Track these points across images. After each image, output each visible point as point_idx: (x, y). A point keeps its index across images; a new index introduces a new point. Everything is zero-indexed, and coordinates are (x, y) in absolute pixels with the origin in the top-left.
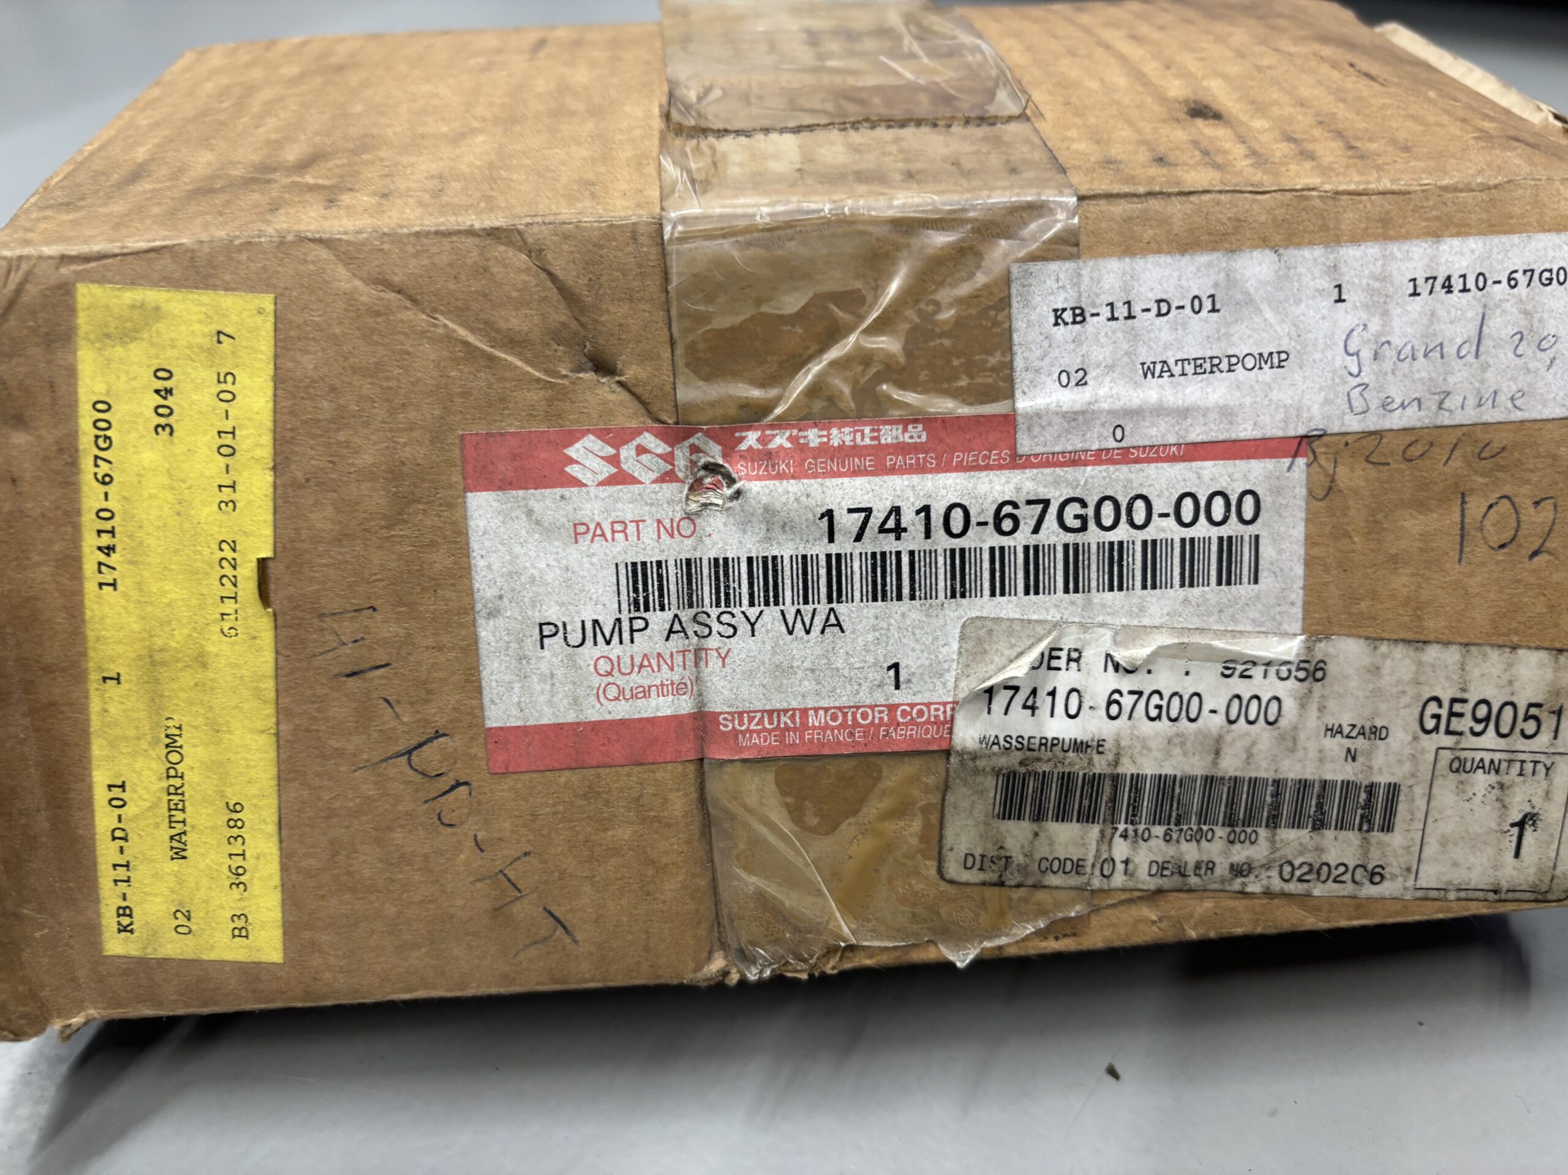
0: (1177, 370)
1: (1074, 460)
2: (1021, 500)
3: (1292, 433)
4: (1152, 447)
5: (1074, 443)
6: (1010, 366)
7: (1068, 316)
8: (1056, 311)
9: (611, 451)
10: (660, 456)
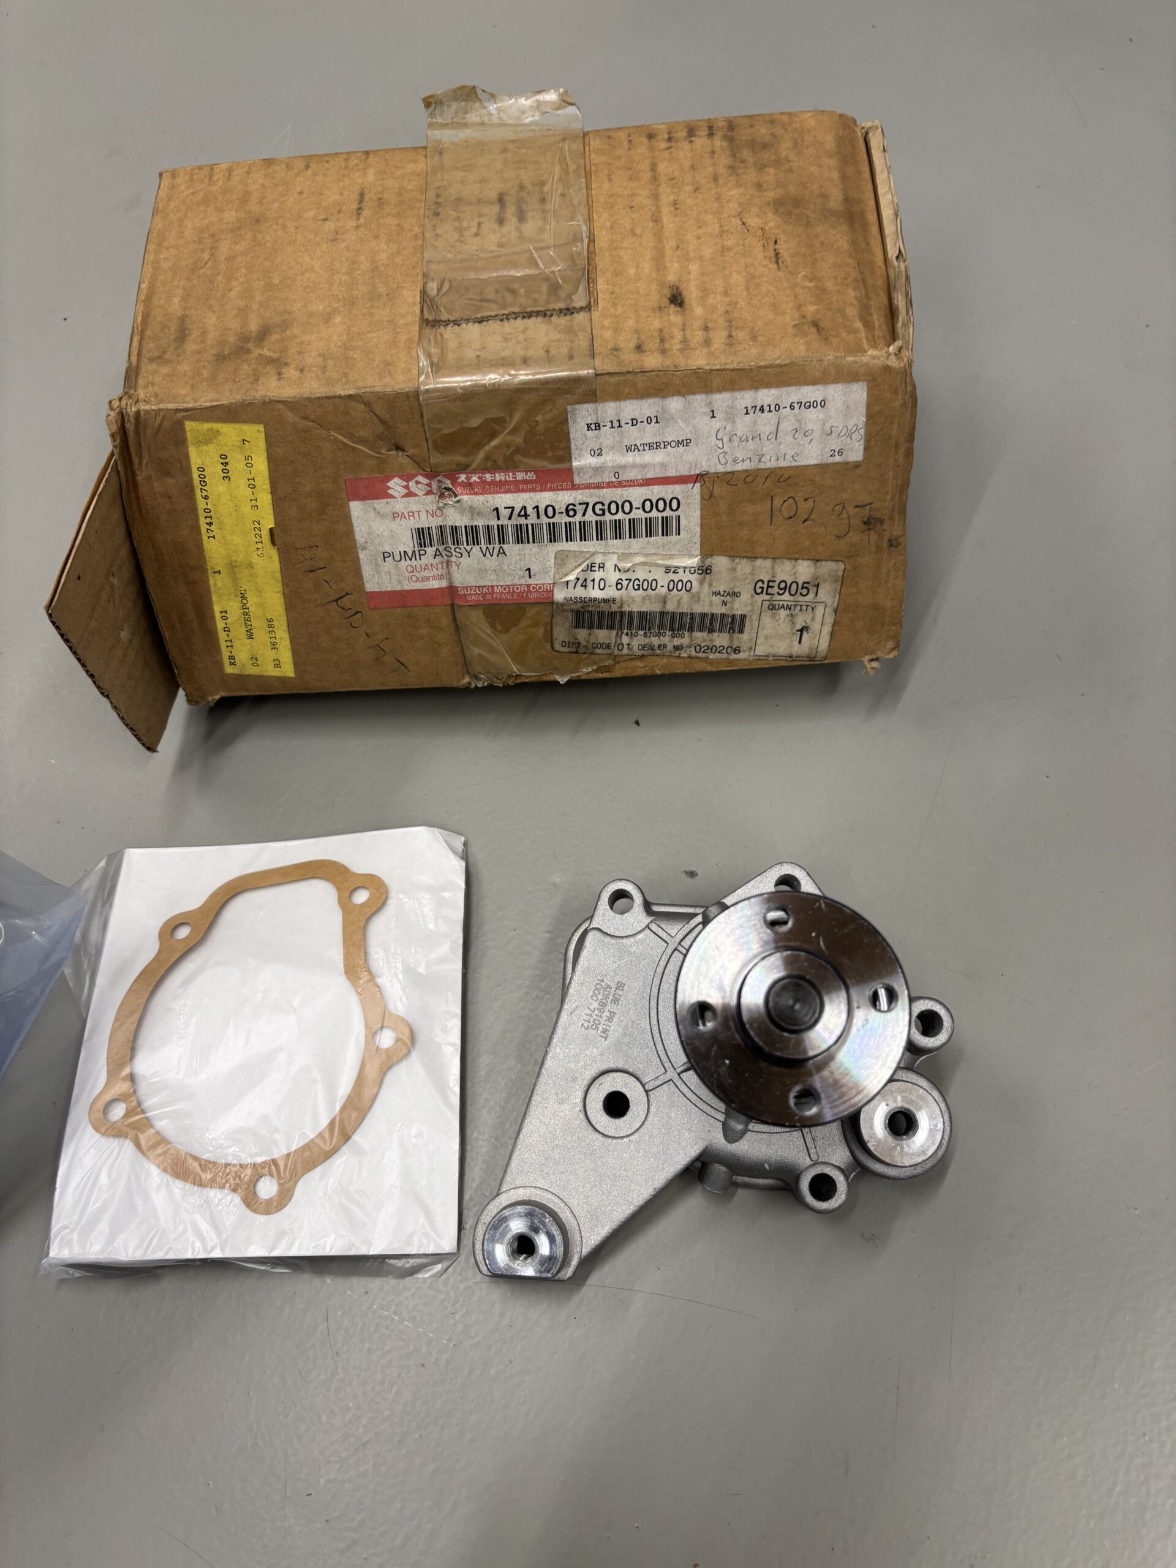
0: (641, 448)
1: (598, 486)
2: (577, 503)
3: (693, 473)
4: (631, 481)
5: (598, 479)
6: (569, 447)
7: (593, 427)
8: (588, 424)
9: (405, 484)
10: (426, 485)
